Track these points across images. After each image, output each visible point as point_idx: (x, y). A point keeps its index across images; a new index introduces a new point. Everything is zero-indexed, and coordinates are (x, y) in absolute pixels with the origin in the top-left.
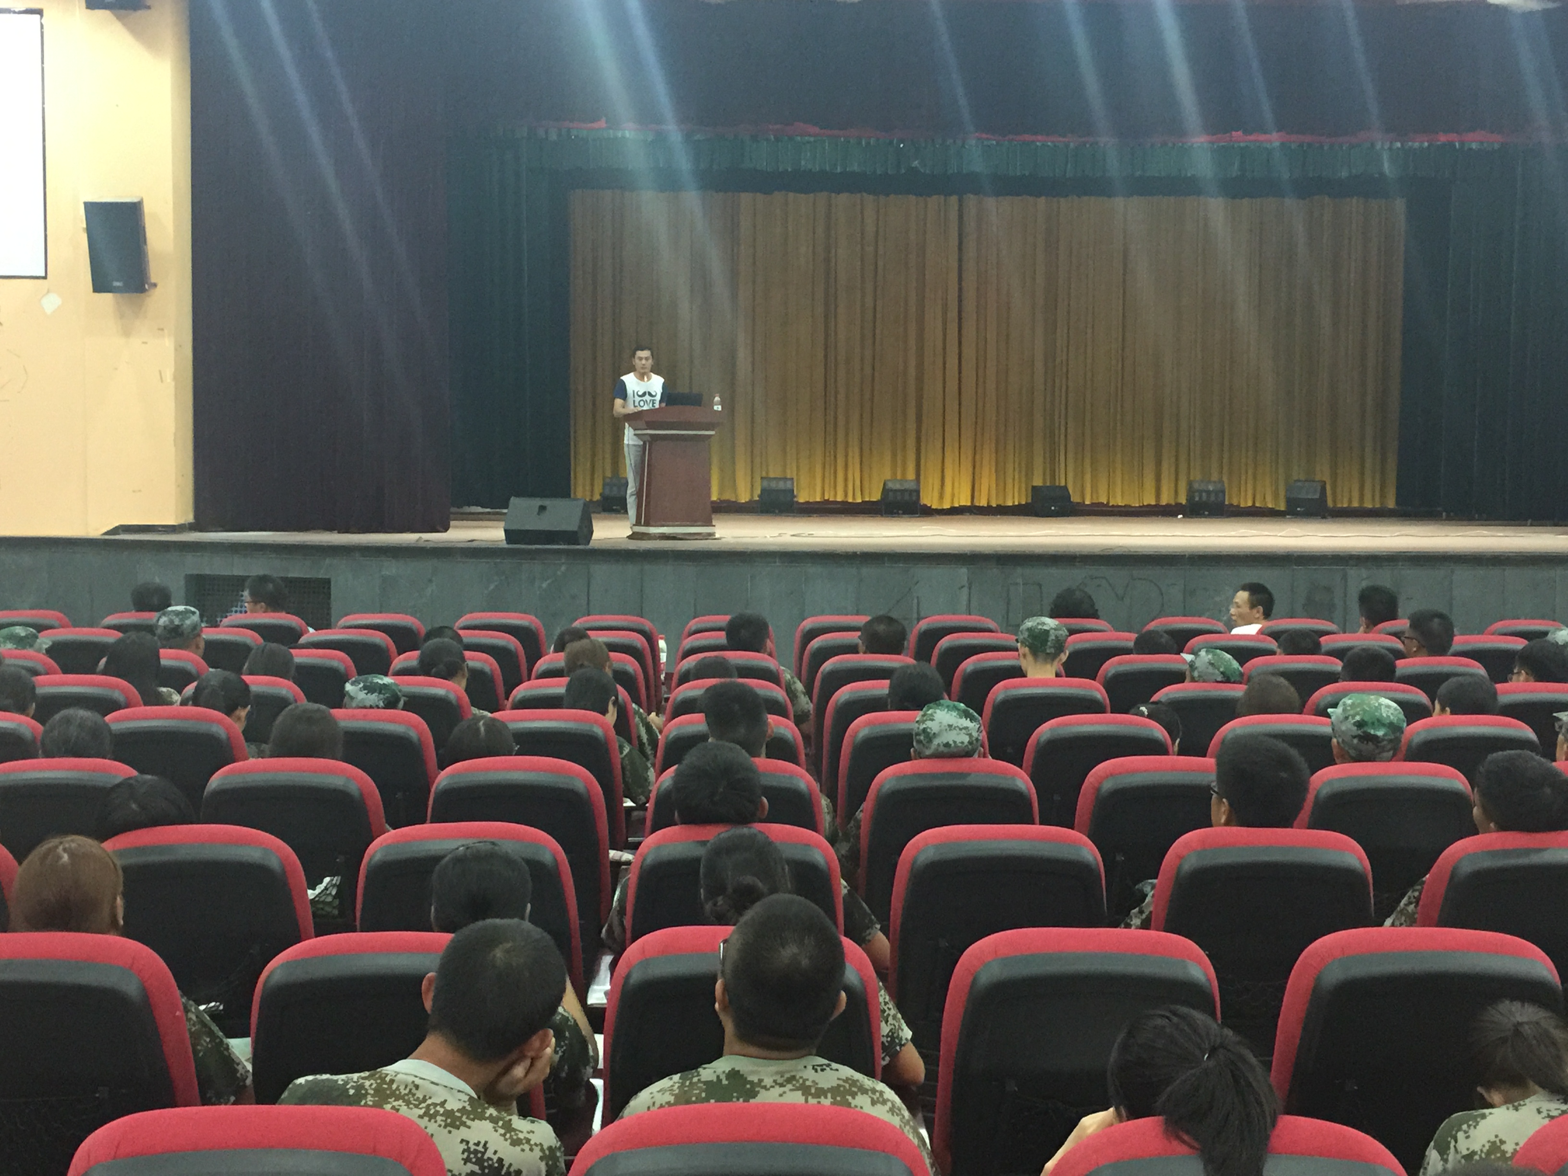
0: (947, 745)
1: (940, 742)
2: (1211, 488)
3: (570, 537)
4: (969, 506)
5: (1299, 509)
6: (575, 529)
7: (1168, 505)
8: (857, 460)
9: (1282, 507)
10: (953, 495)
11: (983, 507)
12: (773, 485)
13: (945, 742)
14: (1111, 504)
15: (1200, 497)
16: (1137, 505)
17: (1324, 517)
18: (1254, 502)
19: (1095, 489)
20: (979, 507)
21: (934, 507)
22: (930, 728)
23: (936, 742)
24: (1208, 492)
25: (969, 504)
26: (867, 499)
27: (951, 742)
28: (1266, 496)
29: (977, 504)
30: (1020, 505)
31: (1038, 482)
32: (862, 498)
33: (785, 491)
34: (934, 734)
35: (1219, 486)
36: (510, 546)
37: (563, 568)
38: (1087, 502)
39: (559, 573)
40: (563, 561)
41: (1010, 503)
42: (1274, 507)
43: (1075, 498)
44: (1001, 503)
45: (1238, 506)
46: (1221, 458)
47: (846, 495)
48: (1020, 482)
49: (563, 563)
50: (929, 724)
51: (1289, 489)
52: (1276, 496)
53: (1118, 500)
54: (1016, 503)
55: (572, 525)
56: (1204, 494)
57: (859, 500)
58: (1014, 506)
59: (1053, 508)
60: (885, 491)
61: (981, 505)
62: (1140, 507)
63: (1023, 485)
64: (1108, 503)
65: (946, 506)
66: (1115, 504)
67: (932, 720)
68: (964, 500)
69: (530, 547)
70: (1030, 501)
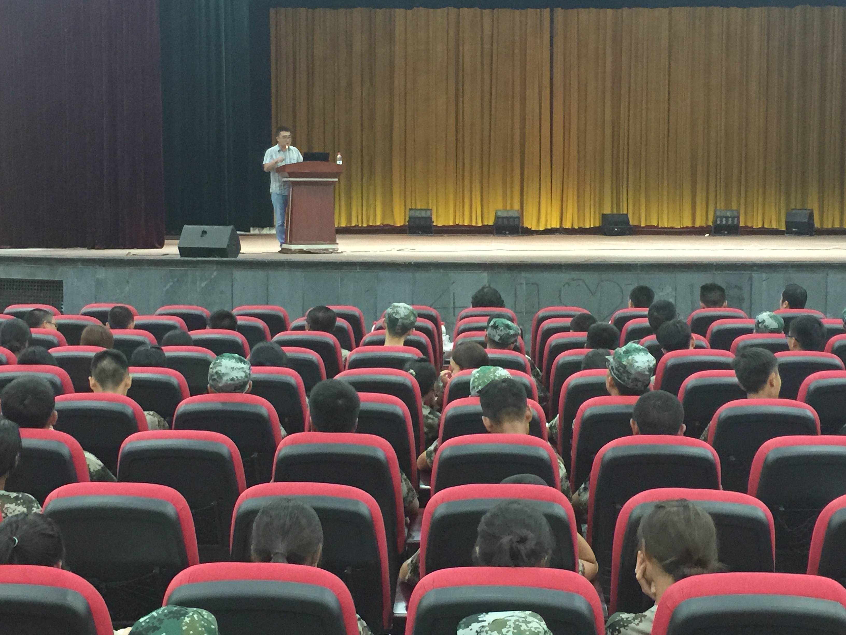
0: (232, 379)
1: (228, 378)
2: (729, 214)
3: (221, 252)
4: (558, 228)
5: (794, 230)
6: (225, 246)
7: (701, 227)
8: (478, 193)
9: (784, 229)
10: (547, 221)
11: (568, 229)
12: (417, 214)
13: (231, 378)
14: (660, 227)
15: (721, 221)
16: (679, 227)
17: (811, 235)
18: (763, 224)
19: (648, 217)
20: (566, 228)
21: (533, 229)
22: (220, 371)
23: (225, 379)
24: (727, 218)
25: (558, 227)
26: (486, 224)
27: (235, 378)
28: (772, 221)
29: (564, 227)
30: (595, 228)
31: (607, 211)
32: (482, 222)
33: (426, 218)
34: (223, 373)
35: (736, 214)
36: (183, 258)
37: (215, 273)
38: (643, 225)
39: (213, 277)
40: (215, 269)
41: (587, 226)
42: (778, 228)
43: (633, 222)
44: (581, 225)
45: (752, 227)
46: (739, 192)
47: (471, 220)
48: (595, 209)
49: (214, 270)
50: (218, 368)
51: (788, 215)
52: (779, 221)
53: (665, 224)
54: (592, 226)
55: (223, 244)
56: (724, 219)
57: (480, 224)
58: (590, 228)
59: (616, 229)
60: (497, 218)
61: (567, 227)
62: (681, 228)
63: (597, 212)
64: (658, 226)
65: (542, 228)
66: (663, 227)
67: (221, 366)
68: (555, 224)
69: (195, 259)
70: (601, 225)
